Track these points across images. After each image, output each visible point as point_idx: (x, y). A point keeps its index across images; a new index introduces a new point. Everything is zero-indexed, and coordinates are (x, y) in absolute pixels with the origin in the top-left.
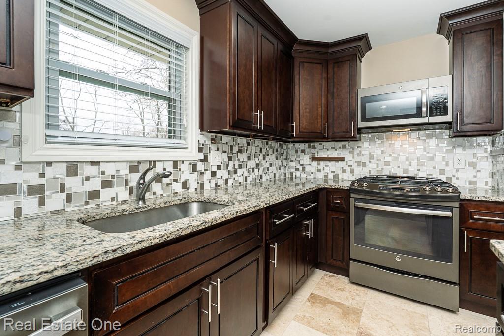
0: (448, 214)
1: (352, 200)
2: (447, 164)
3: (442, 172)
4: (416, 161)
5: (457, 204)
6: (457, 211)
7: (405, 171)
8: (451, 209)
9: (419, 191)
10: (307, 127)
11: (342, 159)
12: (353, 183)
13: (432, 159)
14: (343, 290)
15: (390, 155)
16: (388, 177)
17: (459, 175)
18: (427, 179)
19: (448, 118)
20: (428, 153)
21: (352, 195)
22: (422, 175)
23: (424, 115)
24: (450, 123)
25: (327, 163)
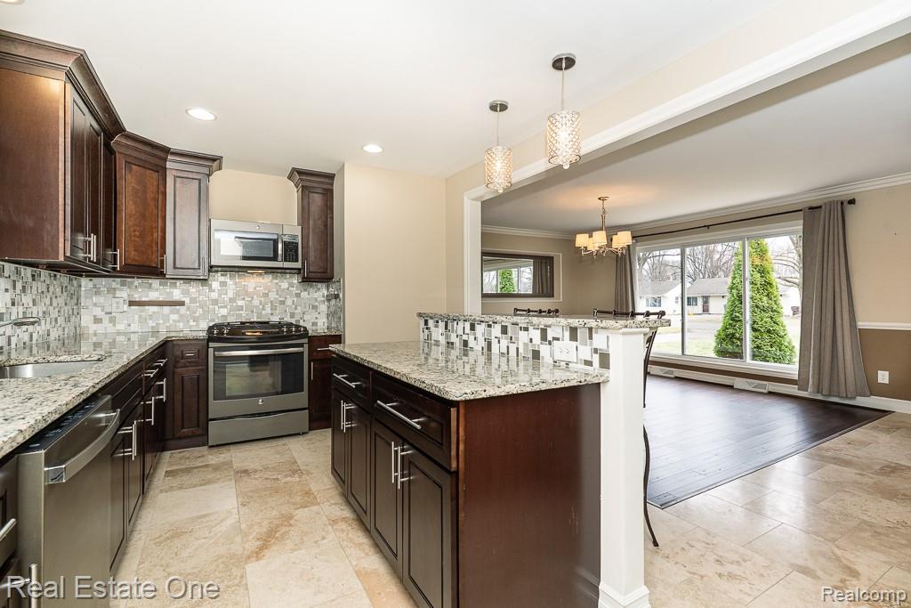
0: (300, 349)
1: (211, 350)
2: (296, 309)
3: (292, 315)
4: (270, 305)
5: (306, 340)
6: (306, 346)
7: (259, 315)
8: (301, 345)
9: (278, 333)
10: (137, 258)
11: (182, 304)
12: (210, 329)
13: (283, 303)
14: (203, 456)
15: (244, 299)
16: (242, 323)
17: (306, 317)
18: (280, 322)
19: (298, 265)
20: (280, 297)
21: (211, 344)
22: (275, 319)
23: (280, 258)
24: (299, 269)
25: (155, 309)
